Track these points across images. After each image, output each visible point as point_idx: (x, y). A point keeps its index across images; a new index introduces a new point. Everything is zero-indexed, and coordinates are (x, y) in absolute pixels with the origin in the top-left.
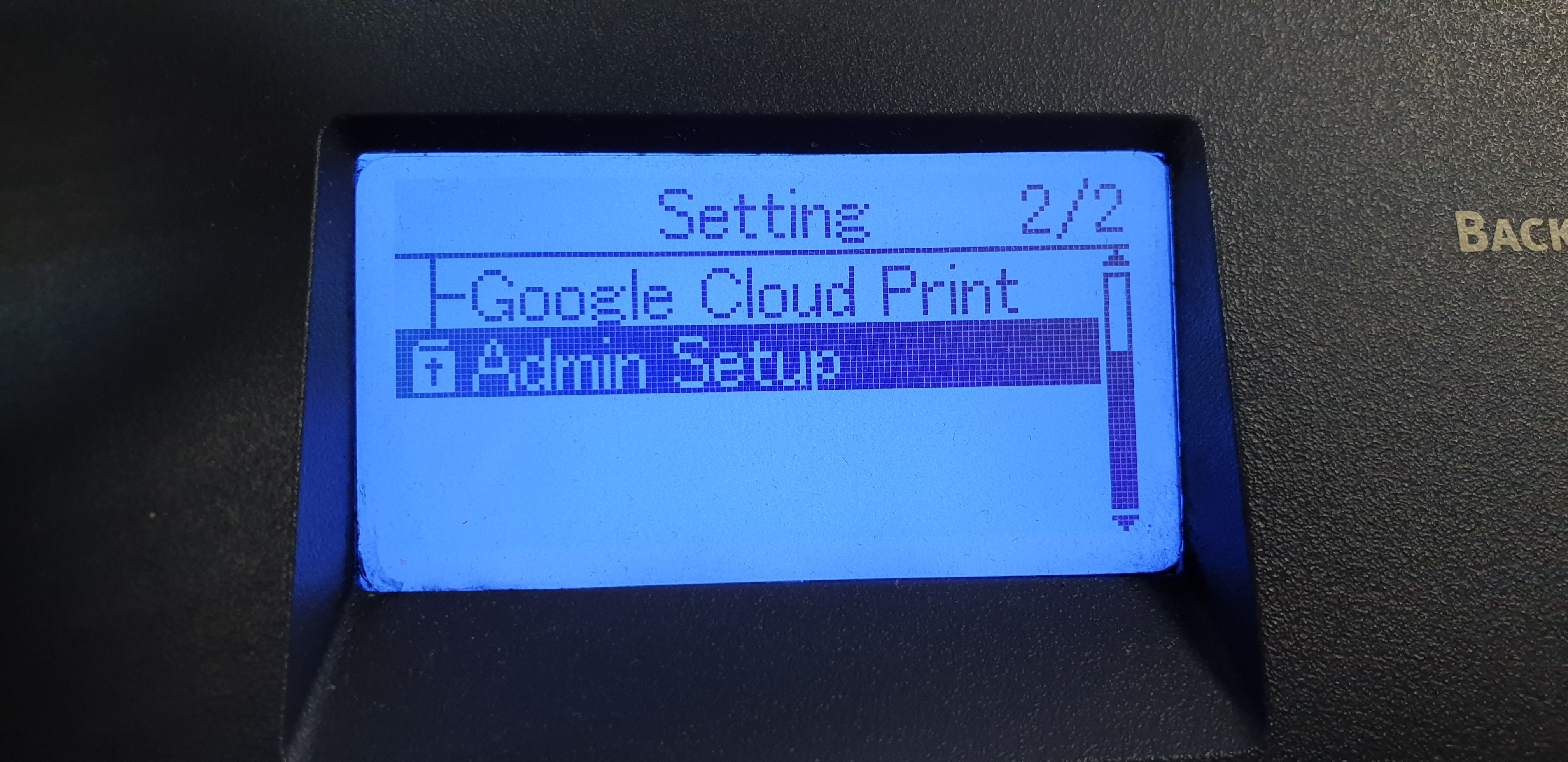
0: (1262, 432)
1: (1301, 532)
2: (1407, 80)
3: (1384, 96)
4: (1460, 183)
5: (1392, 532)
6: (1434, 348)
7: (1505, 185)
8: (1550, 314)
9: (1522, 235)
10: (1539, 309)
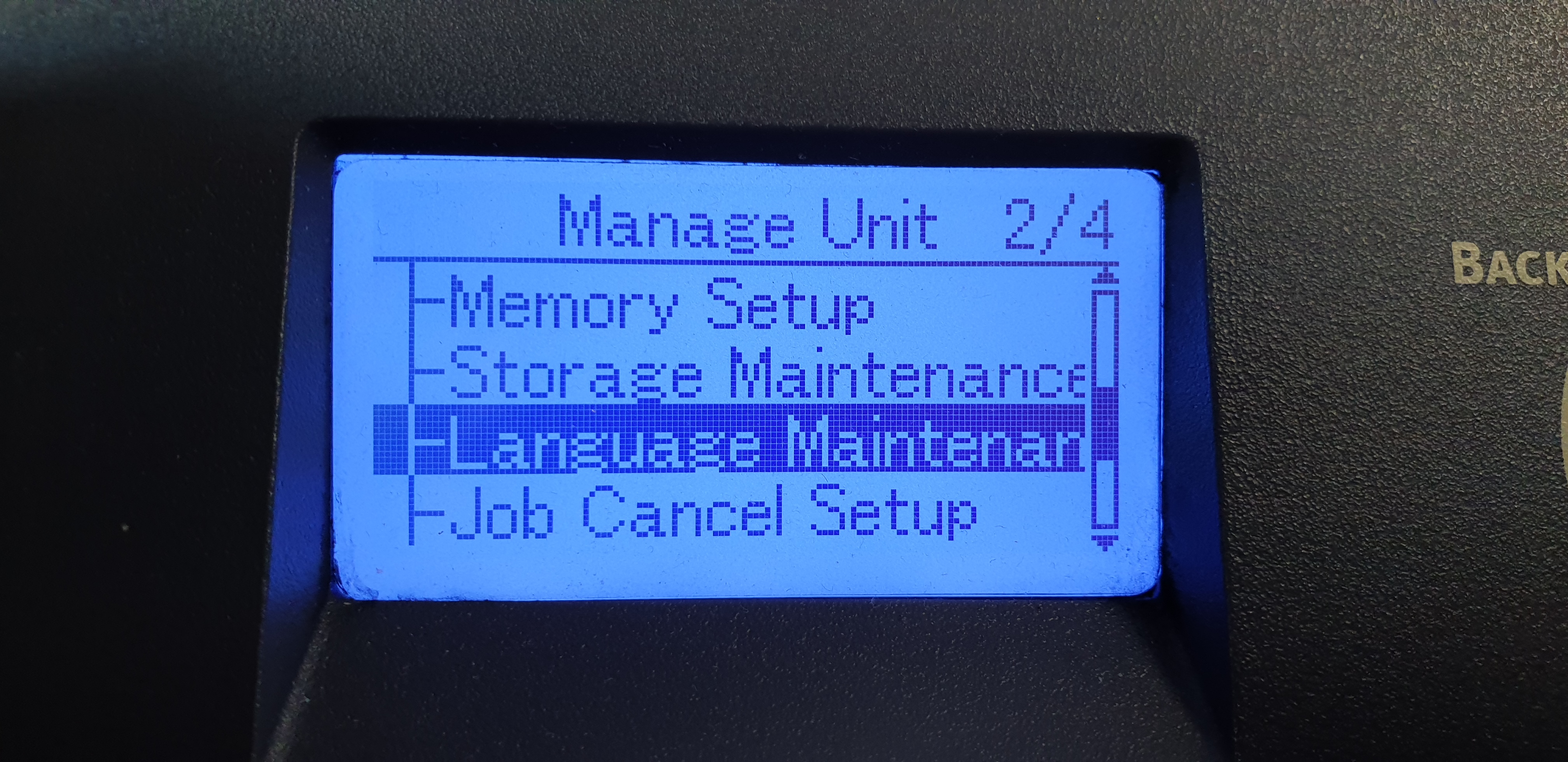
0: (1244, 466)
1: (1278, 568)
2: (1410, 103)
3: (1386, 120)
4: (1458, 212)
5: (1370, 570)
6: (1422, 382)
7: (1504, 216)
8: (1541, 351)
9: (1518, 268)
10: (1530, 345)
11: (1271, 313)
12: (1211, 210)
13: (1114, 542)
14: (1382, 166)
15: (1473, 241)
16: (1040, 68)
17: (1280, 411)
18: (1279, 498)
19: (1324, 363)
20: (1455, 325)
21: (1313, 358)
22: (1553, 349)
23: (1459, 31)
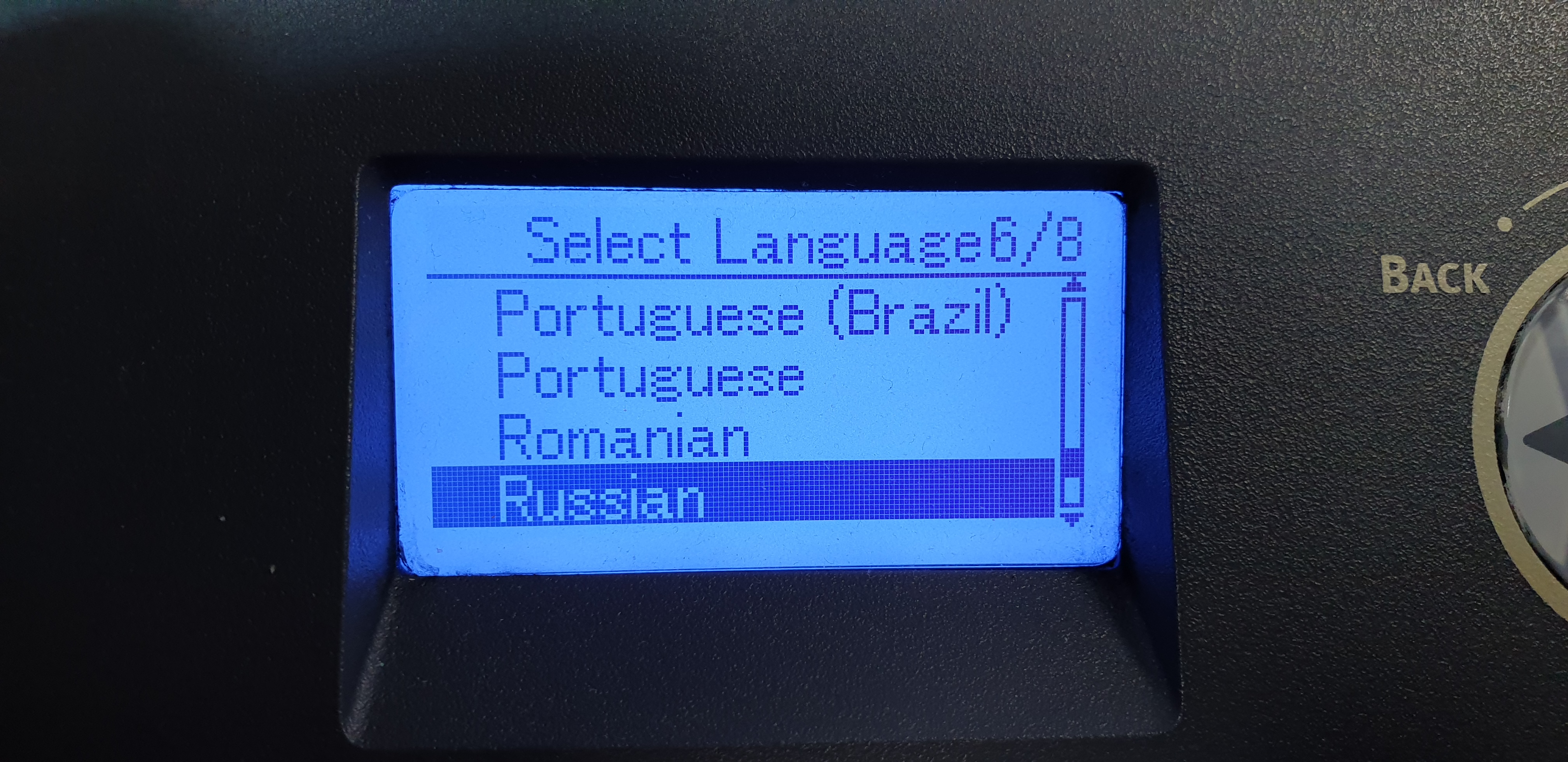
1: (1221, 544)
3: (1326, 145)
4: (1387, 228)
5: (1301, 546)
7: (1427, 231)
8: (1457, 351)
9: (1438, 278)
10: (1447, 347)
11: (1219, 320)
13: (1080, 519)
14: (1321, 188)
15: (1400, 254)
16: (1016, 102)
17: (1225, 407)
18: (1223, 483)
19: (1265, 365)
20: (1382, 330)
21: (1256, 360)
22: (1468, 350)
23: (1393, 64)
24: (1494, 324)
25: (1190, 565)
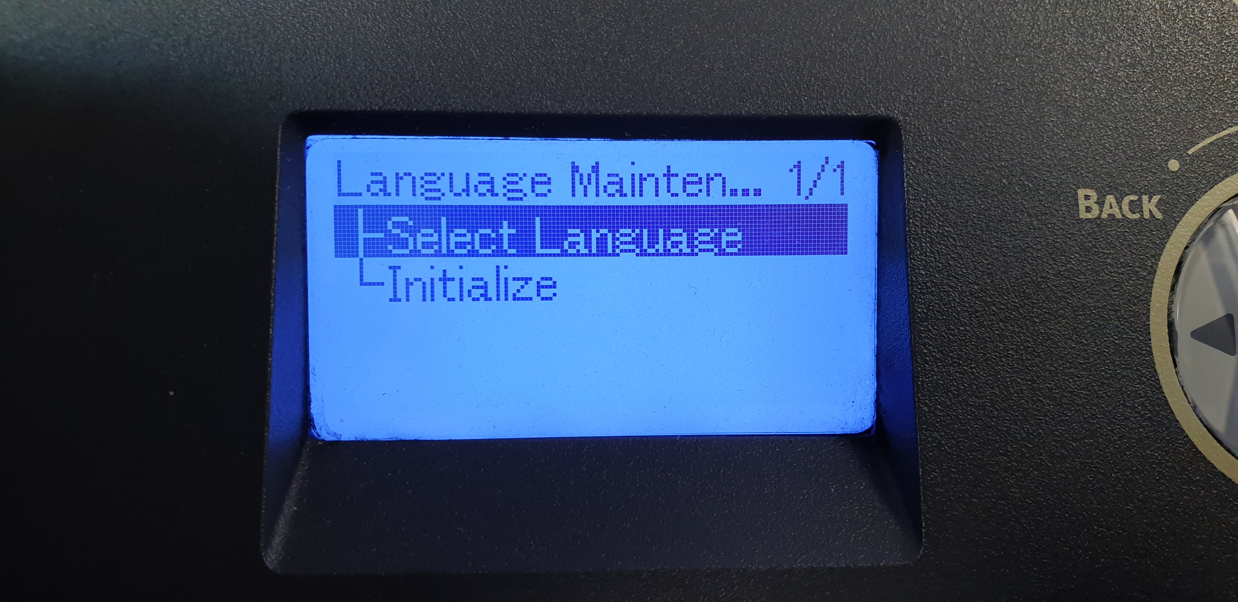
0: (930, 345)
1: (953, 415)
2: (1050, 92)
3: (1034, 104)
4: (1082, 168)
5: (1017, 416)
6: (1056, 287)
7: (1113, 170)
9: (1123, 207)
10: (1131, 260)
11: (950, 239)
12: (909, 169)
14: (1030, 137)
15: (1092, 188)
16: (792, 71)
17: (955, 307)
18: (954, 367)
19: (987, 274)
20: (1079, 247)
21: (980, 271)
22: (1146, 263)
23: (1085, 41)
24: (1166, 243)
25: (929, 430)
